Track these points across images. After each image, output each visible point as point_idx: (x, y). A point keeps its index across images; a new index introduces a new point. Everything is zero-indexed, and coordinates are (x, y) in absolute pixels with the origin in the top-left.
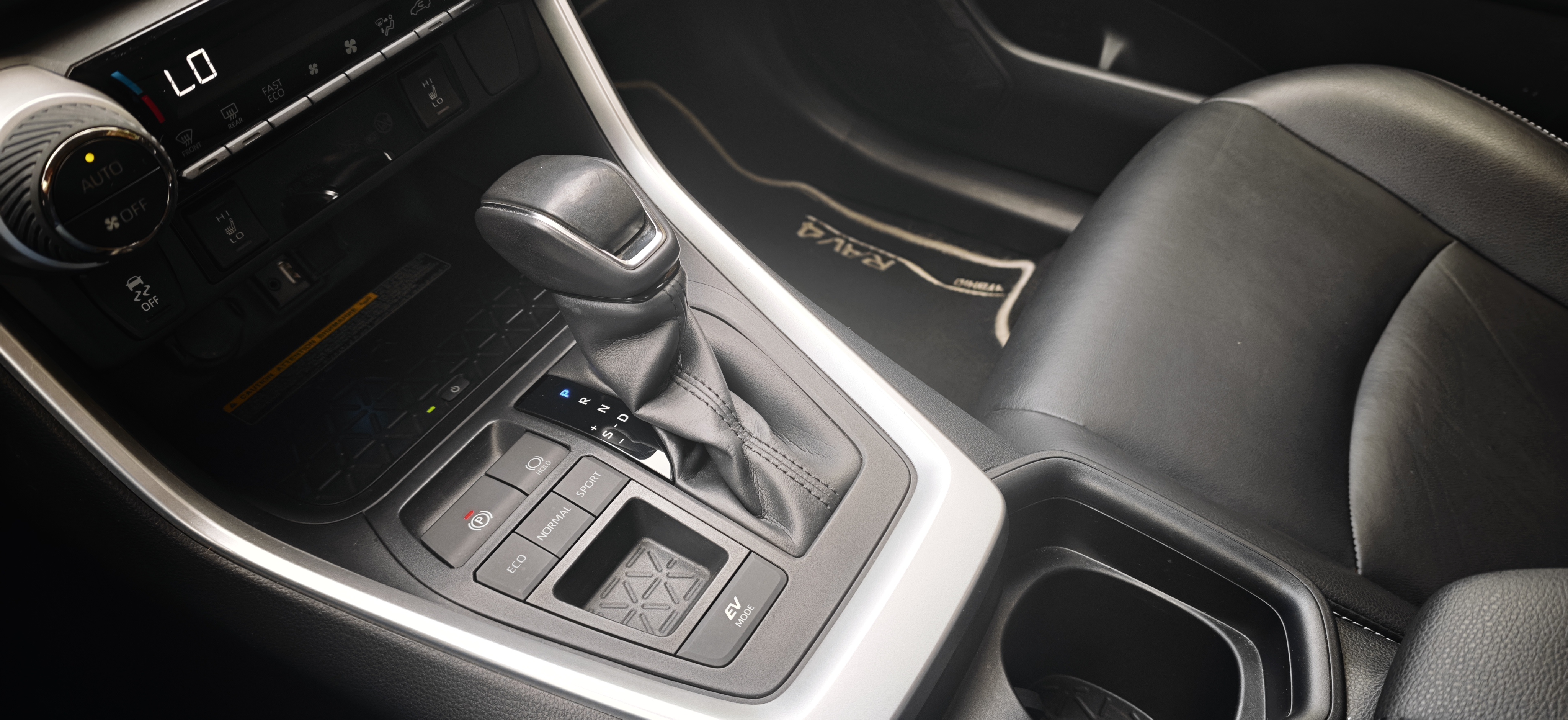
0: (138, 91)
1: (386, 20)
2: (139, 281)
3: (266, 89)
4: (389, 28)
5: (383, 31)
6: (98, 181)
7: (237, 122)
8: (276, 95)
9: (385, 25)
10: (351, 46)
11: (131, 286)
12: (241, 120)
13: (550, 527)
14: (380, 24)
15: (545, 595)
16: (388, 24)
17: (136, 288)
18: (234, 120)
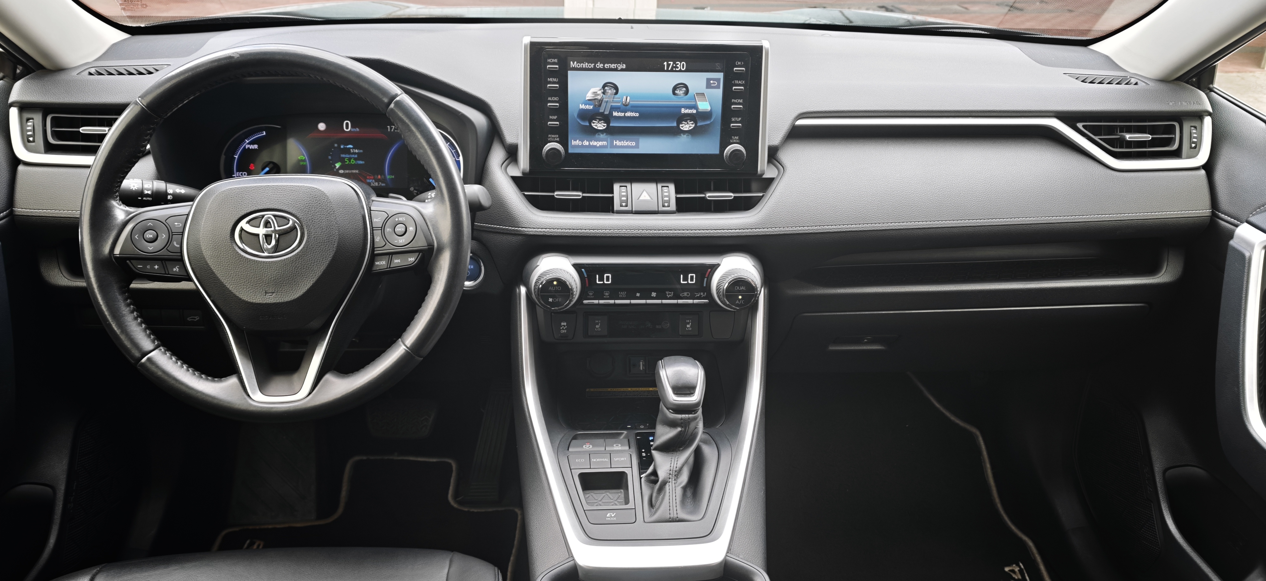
0: (586, 276)
1: (670, 293)
2: (565, 324)
3: (621, 293)
4: (670, 295)
5: (667, 295)
6: (554, 289)
7: (607, 297)
8: (622, 296)
9: (669, 294)
10: (654, 294)
11: (562, 324)
12: (608, 297)
13: (598, 460)
14: (667, 293)
15: (576, 473)
16: (670, 294)
17: (563, 325)
18: (606, 296)
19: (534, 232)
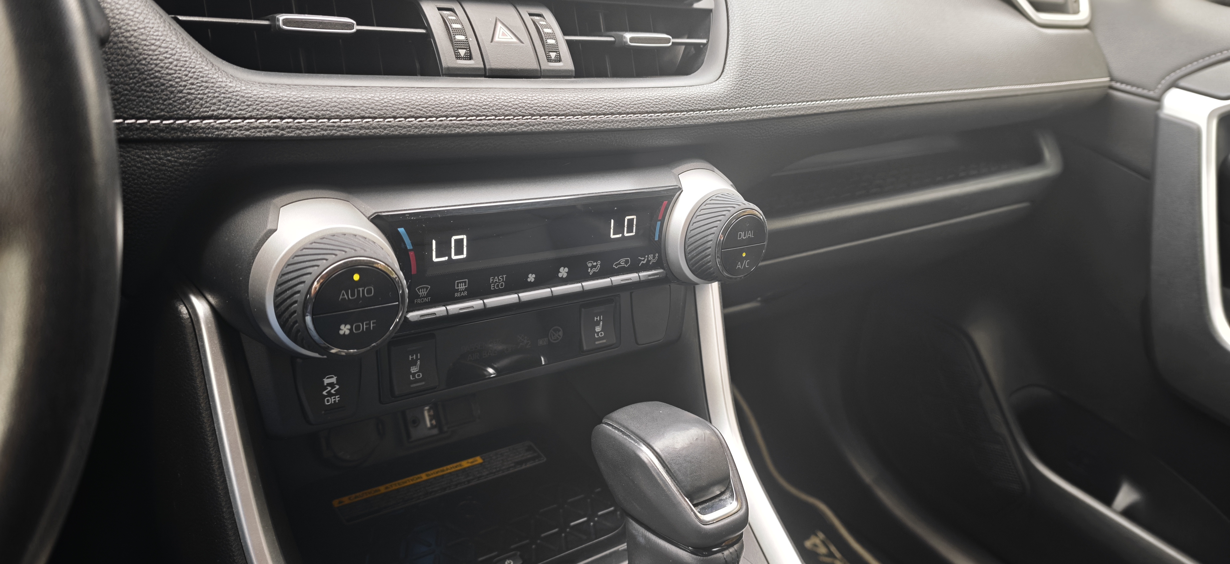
0: (409, 246)
2: (334, 380)
6: (353, 295)
7: (462, 294)
11: (326, 381)
12: (466, 293)
17: (329, 385)
19: (247, 130)
